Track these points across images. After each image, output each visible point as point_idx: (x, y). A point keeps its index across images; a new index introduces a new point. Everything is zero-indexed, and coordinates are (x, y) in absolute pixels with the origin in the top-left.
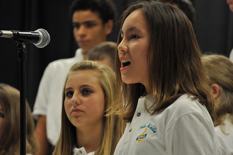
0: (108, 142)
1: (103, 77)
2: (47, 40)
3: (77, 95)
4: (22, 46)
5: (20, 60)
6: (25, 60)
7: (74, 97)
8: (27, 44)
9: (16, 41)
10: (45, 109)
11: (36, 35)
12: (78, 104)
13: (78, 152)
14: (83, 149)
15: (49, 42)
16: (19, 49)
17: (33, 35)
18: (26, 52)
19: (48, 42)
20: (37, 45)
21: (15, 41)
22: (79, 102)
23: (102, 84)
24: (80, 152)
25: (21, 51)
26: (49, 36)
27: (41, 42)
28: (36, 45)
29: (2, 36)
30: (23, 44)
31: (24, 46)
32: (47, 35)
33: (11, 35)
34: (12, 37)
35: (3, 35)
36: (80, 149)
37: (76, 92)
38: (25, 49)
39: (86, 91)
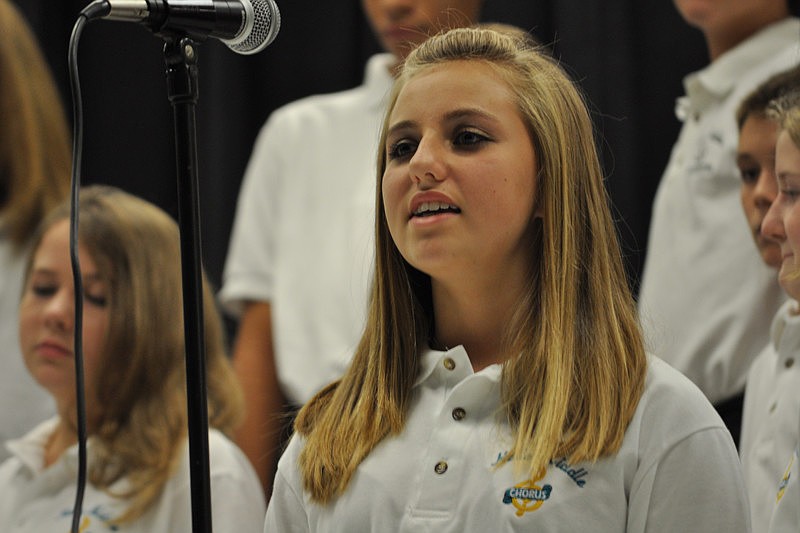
0: (560, 333)
1: (530, 87)
2: (269, 24)
3: (433, 146)
4: (181, 51)
5: (174, 100)
6: (195, 101)
7: (423, 154)
8: (197, 44)
9: (158, 30)
10: (266, 278)
11: (229, 9)
12: (437, 178)
13: (442, 365)
14: (459, 353)
15: (277, 33)
16: (172, 62)
17: (219, 9)
18: (196, 72)
19: (272, 35)
20: (233, 43)
21: (155, 31)
22: (439, 170)
23: (528, 113)
24: (450, 365)
25: (179, 67)
26: (277, 9)
27: (247, 32)
28: (230, 43)
29: (107, 17)
30: (186, 43)
31: (189, 49)
32: (270, 7)
33: (141, 10)
34: (145, 19)
35: (112, 12)
36: (450, 353)
37: (429, 135)
38: (190, 62)
39: (465, 134)
